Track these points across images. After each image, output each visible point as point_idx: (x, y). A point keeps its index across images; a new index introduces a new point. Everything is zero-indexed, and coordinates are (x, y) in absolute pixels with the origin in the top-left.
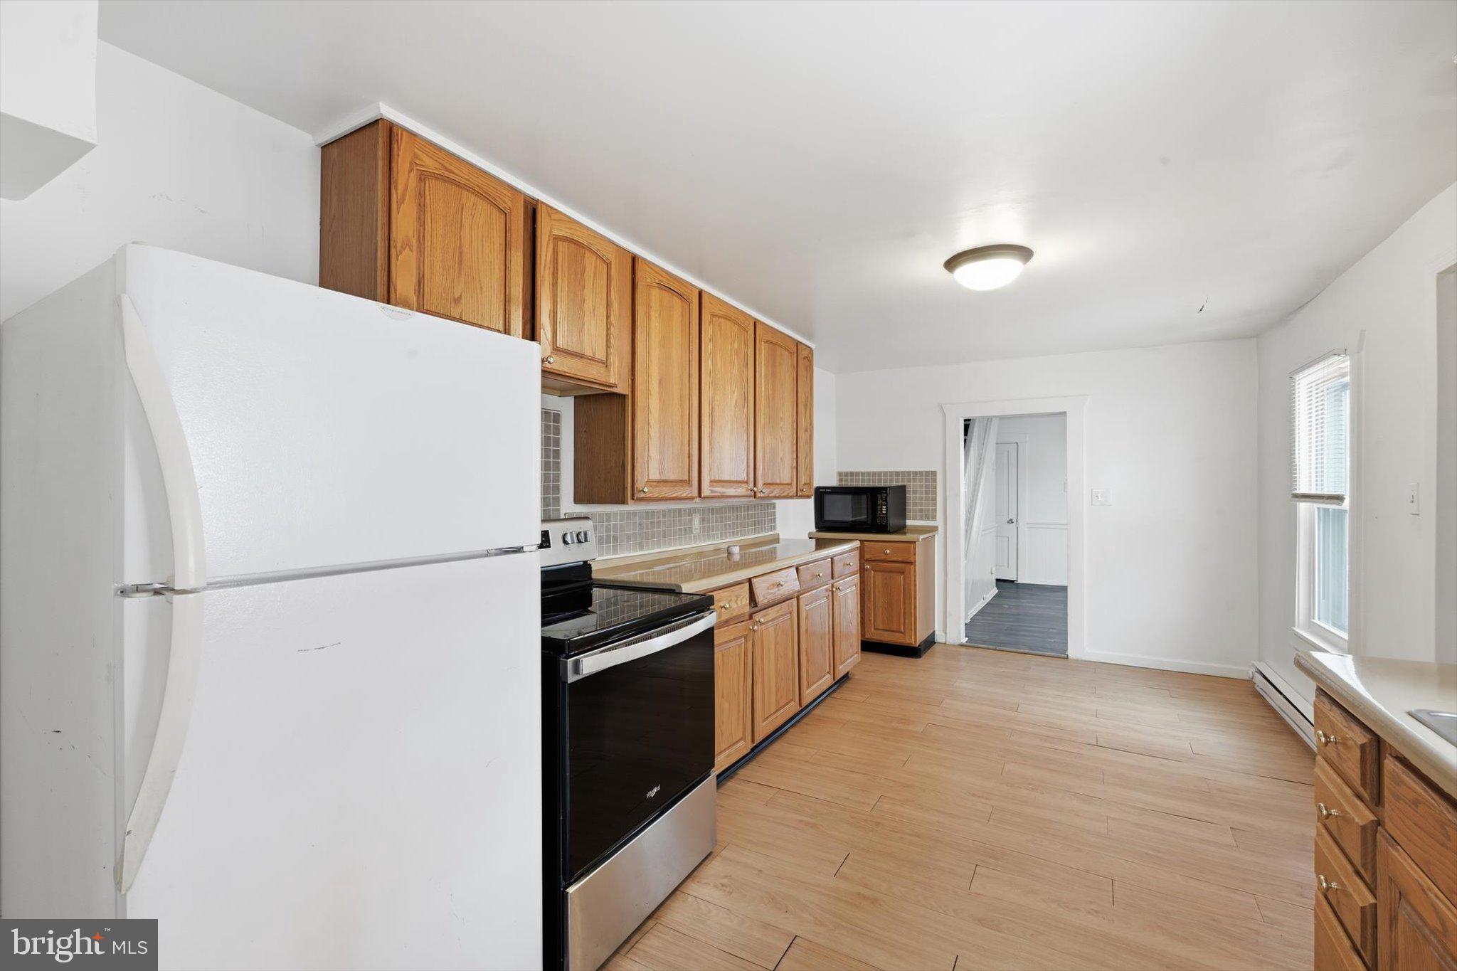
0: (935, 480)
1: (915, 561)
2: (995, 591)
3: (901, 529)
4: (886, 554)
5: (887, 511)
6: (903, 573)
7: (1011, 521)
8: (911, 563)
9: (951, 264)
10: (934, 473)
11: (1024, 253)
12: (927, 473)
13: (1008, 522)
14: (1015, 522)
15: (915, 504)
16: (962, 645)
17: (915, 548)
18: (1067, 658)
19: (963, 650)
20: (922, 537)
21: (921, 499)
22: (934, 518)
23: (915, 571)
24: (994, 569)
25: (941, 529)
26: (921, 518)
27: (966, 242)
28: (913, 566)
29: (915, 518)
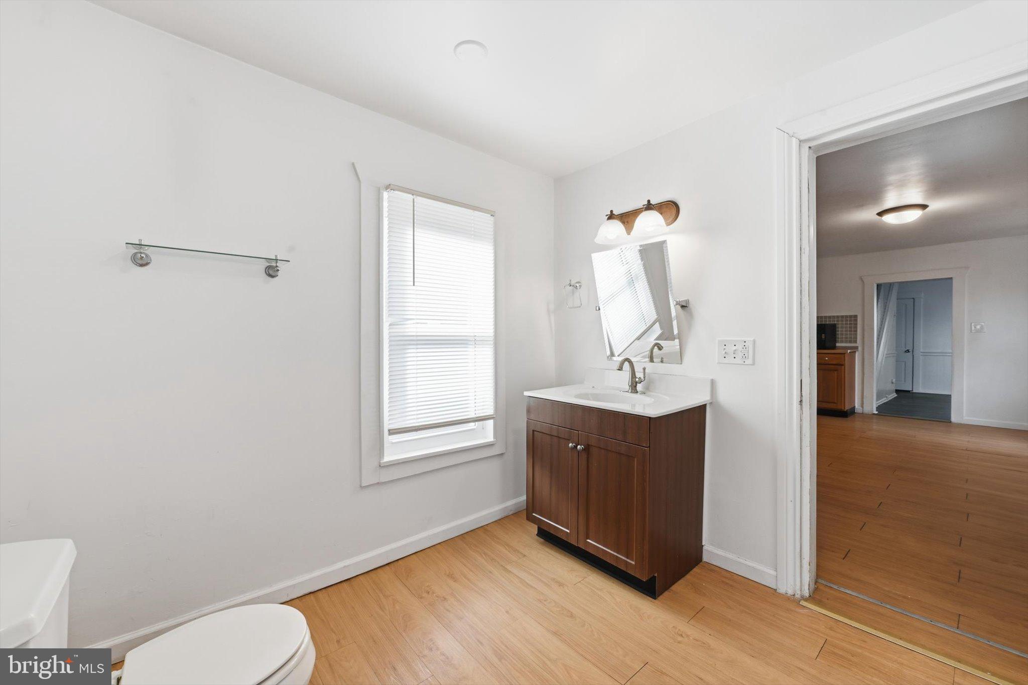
0: (856, 320)
1: (845, 364)
2: (895, 395)
3: (834, 347)
4: (826, 360)
5: (825, 337)
6: (836, 370)
7: (908, 351)
8: (842, 365)
9: (880, 214)
10: (856, 316)
11: (924, 207)
12: (851, 316)
13: (906, 352)
14: (911, 352)
15: (842, 334)
16: (874, 414)
17: (844, 357)
18: (951, 422)
19: (875, 416)
20: (849, 351)
21: (846, 331)
22: (856, 342)
23: (845, 370)
24: (894, 380)
25: (860, 348)
26: (846, 342)
27: (889, 204)
28: (843, 367)
29: (842, 342)
